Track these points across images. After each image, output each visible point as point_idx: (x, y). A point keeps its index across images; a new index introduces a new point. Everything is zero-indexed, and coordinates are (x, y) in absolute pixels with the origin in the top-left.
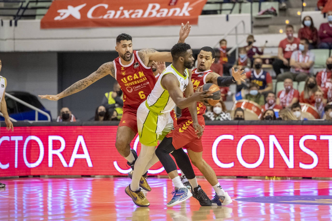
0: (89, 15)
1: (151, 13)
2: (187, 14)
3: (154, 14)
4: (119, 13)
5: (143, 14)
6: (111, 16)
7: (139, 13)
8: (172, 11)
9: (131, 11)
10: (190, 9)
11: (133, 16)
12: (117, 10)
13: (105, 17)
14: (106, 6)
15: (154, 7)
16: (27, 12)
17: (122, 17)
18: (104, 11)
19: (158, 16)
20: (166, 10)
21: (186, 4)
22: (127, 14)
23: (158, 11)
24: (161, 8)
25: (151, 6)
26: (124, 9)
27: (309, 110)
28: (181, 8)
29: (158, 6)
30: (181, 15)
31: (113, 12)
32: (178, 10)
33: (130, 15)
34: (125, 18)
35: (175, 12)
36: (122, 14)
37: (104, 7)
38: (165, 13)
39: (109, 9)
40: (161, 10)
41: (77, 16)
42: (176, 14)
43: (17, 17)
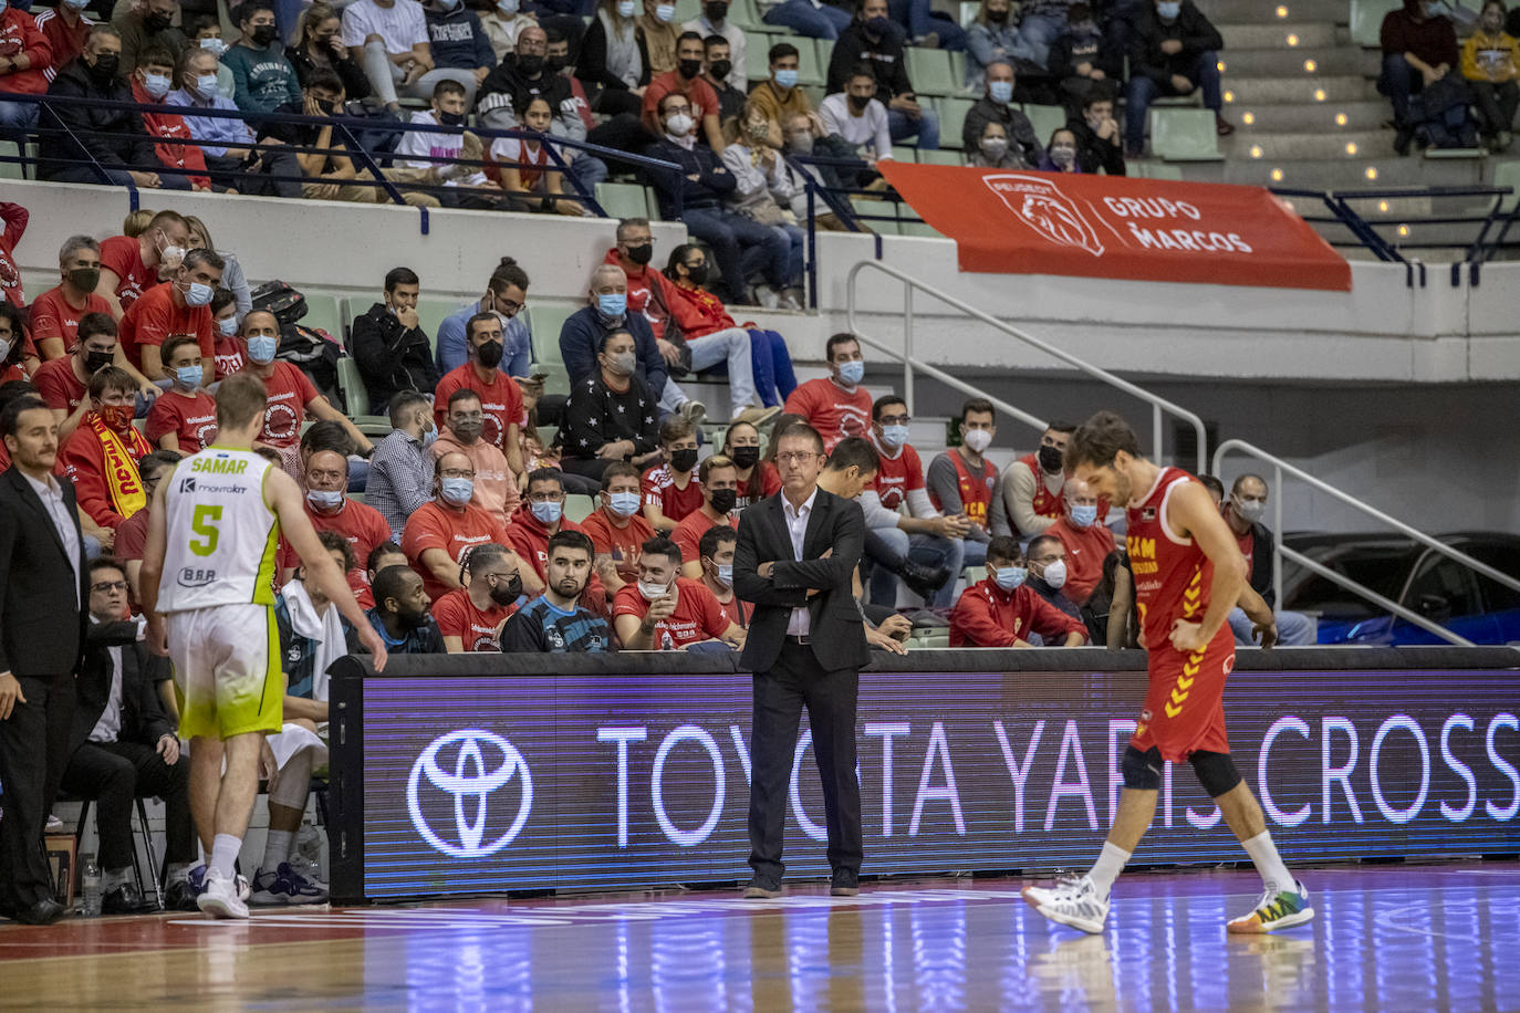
43: (1480, 251)
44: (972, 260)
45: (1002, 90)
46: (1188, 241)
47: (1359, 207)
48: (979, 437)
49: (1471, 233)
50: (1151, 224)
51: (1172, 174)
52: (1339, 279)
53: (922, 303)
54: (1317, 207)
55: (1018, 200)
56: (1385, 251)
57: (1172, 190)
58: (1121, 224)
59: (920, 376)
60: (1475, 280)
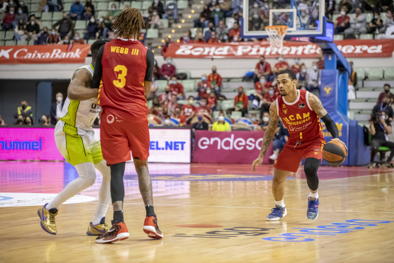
0: (15, 56)
1: (55, 56)
2: (78, 56)
3: (57, 56)
4: (34, 55)
5: (50, 55)
6: (29, 57)
7: (47, 55)
8: (68, 54)
9: (42, 54)
10: (80, 53)
11: (44, 57)
12: (33, 53)
13: (25, 57)
14: (26, 50)
15: (57, 52)
17: (36, 58)
18: (24, 54)
19: (60, 57)
20: (64, 54)
21: (78, 50)
22: (39, 56)
23: (60, 54)
24: (62, 51)
25: (55, 51)
26: (38, 52)
27: (155, 119)
28: (75, 52)
29: (59, 51)
30: (74, 57)
31: (30, 55)
32: (72, 53)
33: (42, 56)
34: (38, 58)
35: (70, 55)
36: (36, 55)
37: (24, 51)
38: (64, 55)
39: (28, 52)
40: (62, 53)
41: (7, 56)
42: (72, 56)
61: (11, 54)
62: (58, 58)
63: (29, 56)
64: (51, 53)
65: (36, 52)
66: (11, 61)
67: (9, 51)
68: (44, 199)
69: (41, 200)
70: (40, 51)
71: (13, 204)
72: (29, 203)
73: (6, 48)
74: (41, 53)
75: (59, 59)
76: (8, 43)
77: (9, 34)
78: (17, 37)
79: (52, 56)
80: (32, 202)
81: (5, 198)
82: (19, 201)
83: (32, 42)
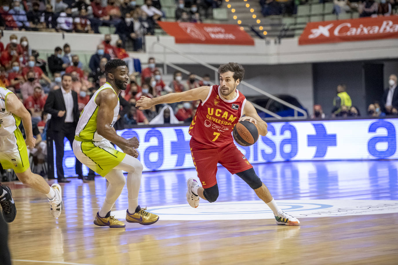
0: (336, 32)
1: (385, 29)
3: (388, 29)
4: (359, 30)
5: (379, 29)
9: (369, 28)
11: (371, 32)
13: (349, 34)
14: (349, 25)
15: (388, 24)
16: (288, 33)
17: (362, 33)
19: (391, 30)
22: (366, 31)
23: (391, 27)
25: (385, 23)
29: (391, 23)
33: (369, 31)
34: (365, 34)
36: (362, 30)
37: (347, 27)
38: (397, 28)
40: (394, 26)
41: (326, 34)
43: (280, 37)
44: (178, 41)
45: (182, 6)
46: (221, 36)
47: (256, 28)
48: (179, 78)
49: (278, 33)
50: (214, 33)
51: (218, 23)
52: (252, 43)
53: (167, 51)
54: (247, 29)
55: (186, 29)
56: (262, 37)
57: (218, 26)
58: (208, 33)
59: (168, 67)
60: (280, 42)
61: (331, 31)
62: (389, 32)
63: (354, 32)
64: (380, 27)
65: (361, 26)
66: (331, 39)
67: (329, 27)
68: (370, 207)
69: (367, 208)
70: (366, 25)
71: (332, 213)
72: (352, 212)
73: (324, 24)
74: (367, 27)
75: (391, 33)
76: (328, 18)
77: (329, 7)
78: (337, 10)
79: (382, 30)
80: (355, 211)
81: (324, 206)
82: (339, 210)
83: (356, 15)
